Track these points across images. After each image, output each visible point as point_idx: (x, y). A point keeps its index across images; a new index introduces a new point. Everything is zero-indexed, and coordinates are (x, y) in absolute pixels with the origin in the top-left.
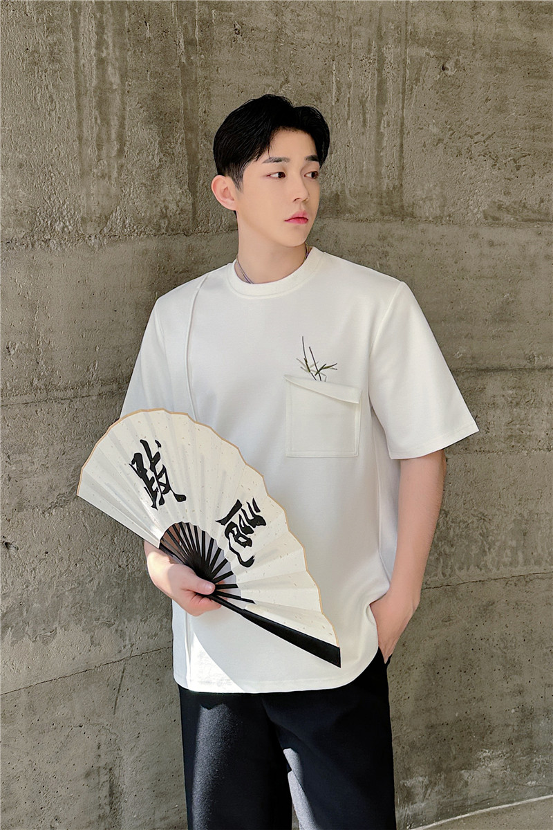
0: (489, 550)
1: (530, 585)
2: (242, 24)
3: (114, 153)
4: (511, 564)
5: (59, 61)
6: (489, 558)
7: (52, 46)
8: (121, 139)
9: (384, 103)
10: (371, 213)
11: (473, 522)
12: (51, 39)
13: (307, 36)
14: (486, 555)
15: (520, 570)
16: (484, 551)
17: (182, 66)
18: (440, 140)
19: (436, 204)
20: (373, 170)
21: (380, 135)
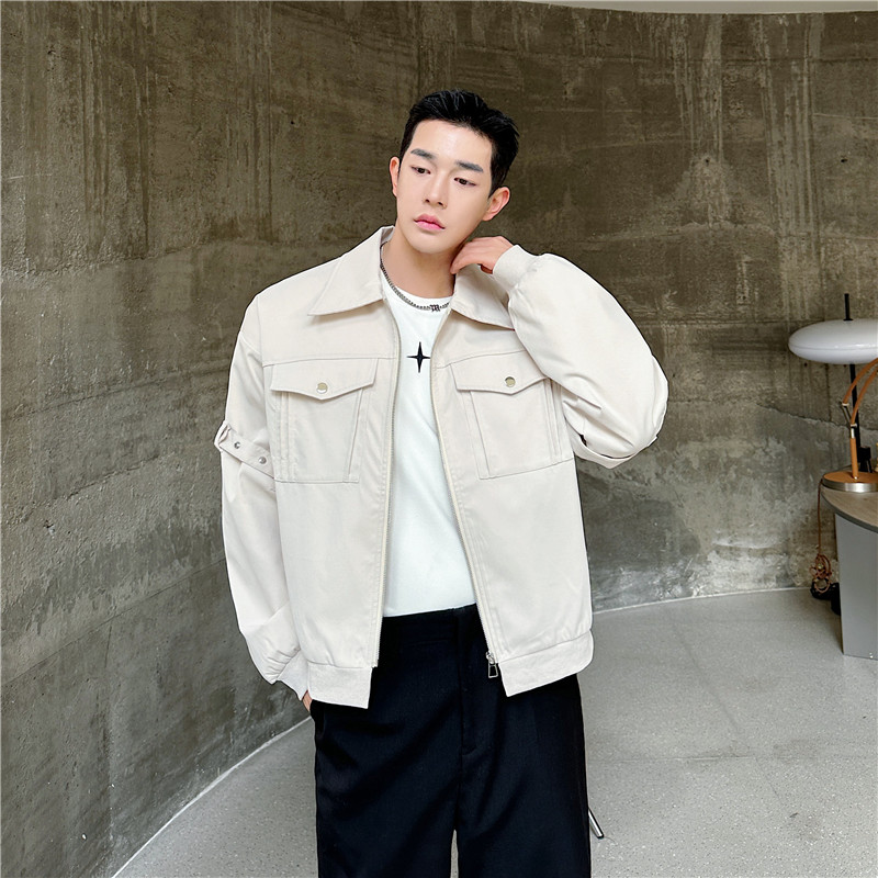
2: (172, 84)
3: (103, 192)
5: (75, 118)
7: (72, 106)
8: (106, 178)
9: (258, 147)
10: (253, 237)
12: (71, 101)
13: (211, 94)
17: (139, 117)
18: (293, 177)
19: (292, 229)
20: (254, 201)
21: (257, 173)
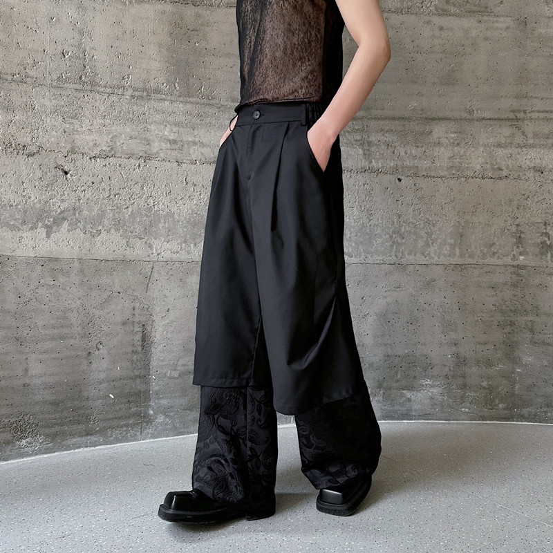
0: (432, 244)
1: (465, 271)
4: (449, 255)
6: (432, 250)
11: (420, 224)
14: (430, 247)
15: (456, 260)
16: (428, 245)
